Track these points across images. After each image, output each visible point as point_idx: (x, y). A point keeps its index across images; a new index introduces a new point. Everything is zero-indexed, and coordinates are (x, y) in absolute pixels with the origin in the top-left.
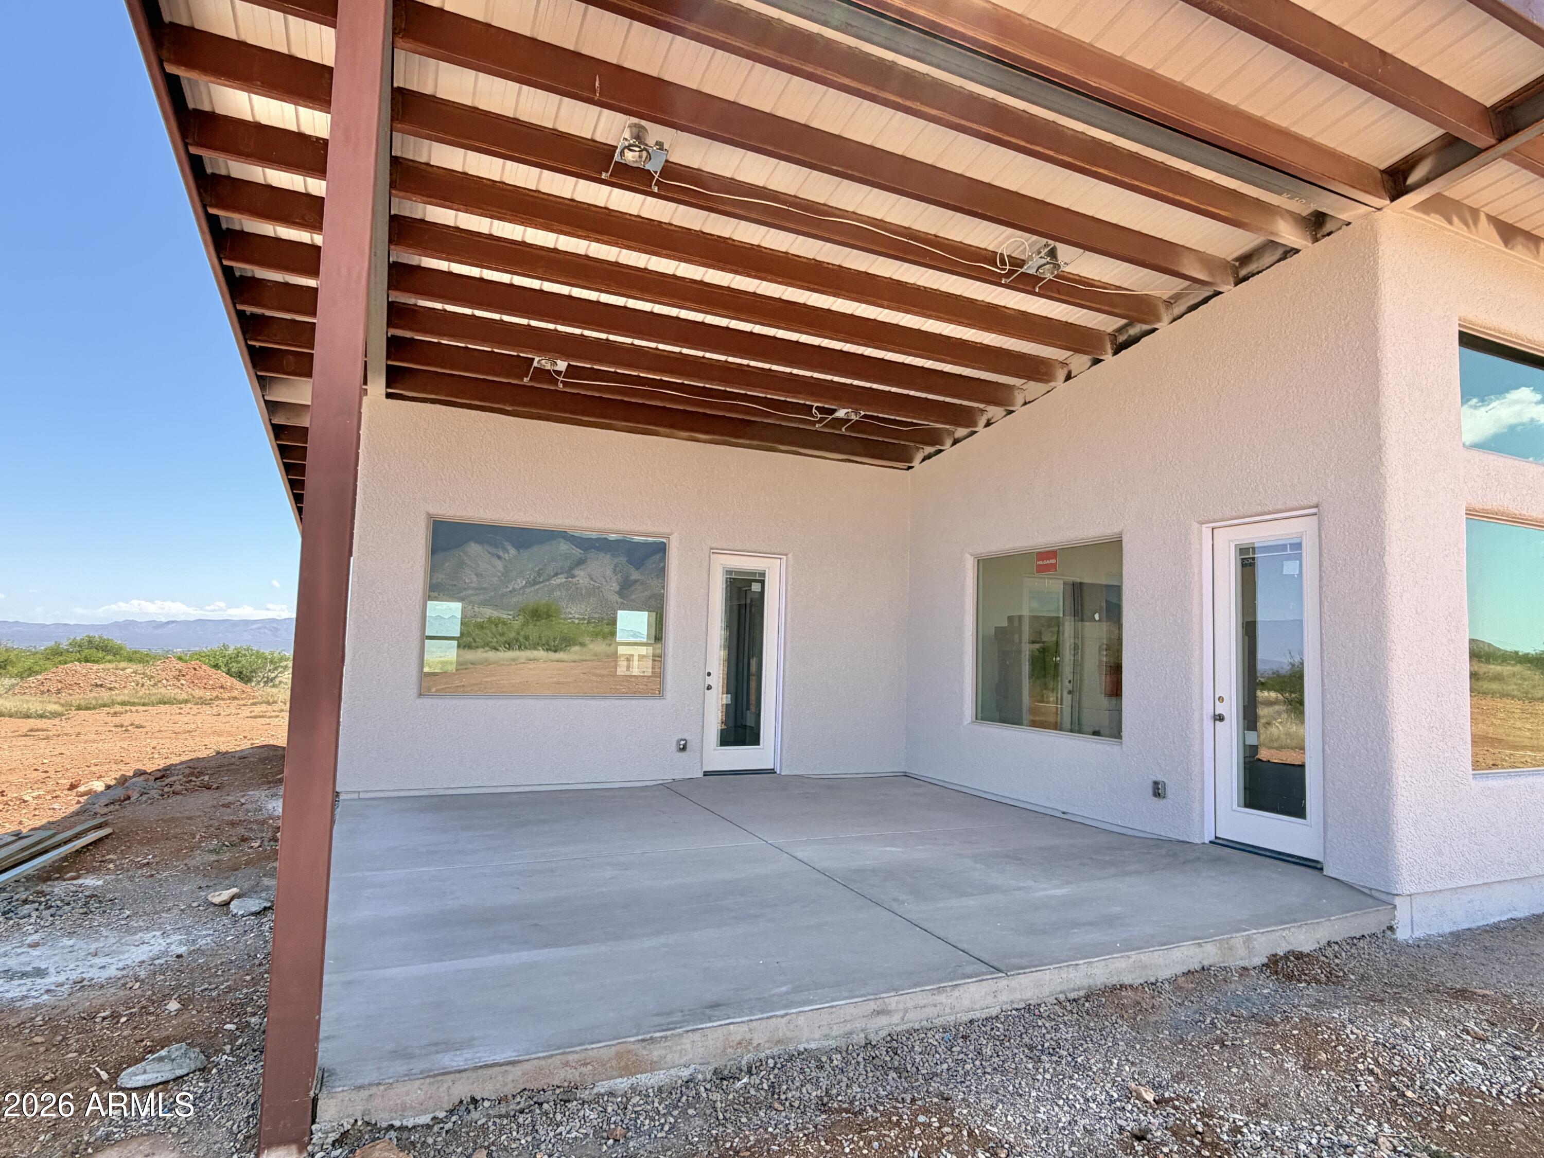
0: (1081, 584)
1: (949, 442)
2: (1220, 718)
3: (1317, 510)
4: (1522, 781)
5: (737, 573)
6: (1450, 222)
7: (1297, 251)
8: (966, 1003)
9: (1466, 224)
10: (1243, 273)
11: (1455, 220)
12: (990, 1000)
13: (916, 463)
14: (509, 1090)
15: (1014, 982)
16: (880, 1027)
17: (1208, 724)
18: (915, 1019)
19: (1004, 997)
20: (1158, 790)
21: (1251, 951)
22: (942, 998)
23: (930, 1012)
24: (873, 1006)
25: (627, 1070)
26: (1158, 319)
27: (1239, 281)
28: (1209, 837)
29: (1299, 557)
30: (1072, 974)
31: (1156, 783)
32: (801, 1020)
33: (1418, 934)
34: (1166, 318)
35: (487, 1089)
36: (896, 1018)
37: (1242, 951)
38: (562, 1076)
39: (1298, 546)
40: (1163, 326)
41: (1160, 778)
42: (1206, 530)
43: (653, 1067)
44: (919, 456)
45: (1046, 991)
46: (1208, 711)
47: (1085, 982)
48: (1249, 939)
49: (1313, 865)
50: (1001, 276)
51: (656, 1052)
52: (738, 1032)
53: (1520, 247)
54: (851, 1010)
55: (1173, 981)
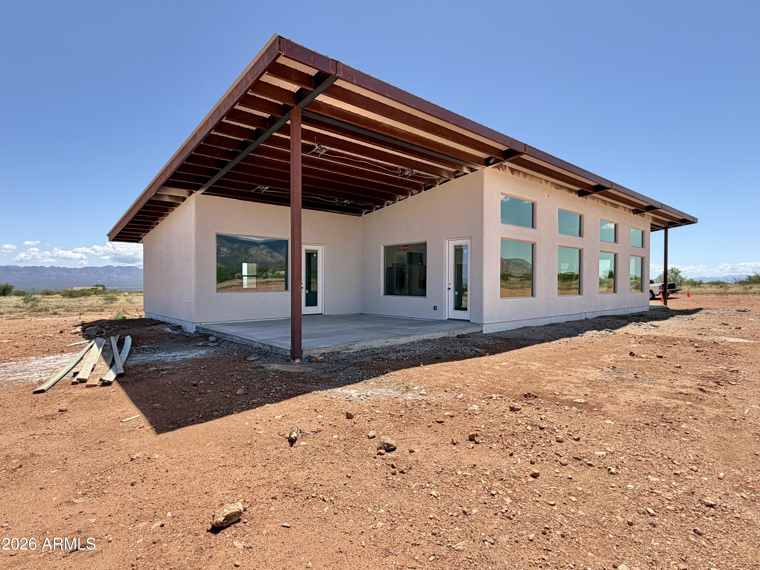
0: (412, 253)
1: (375, 209)
2: (449, 289)
3: (470, 238)
4: (511, 300)
5: (309, 250)
6: (499, 170)
7: (467, 174)
8: (402, 341)
9: (503, 170)
10: (456, 175)
11: (501, 169)
12: (405, 341)
13: (363, 215)
14: (329, 352)
15: (410, 338)
16: (387, 344)
17: (447, 290)
18: (393, 343)
19: (408, 341)
20: (435, 308)
21: (454, 334)
22: (397, 340)
23: (395, 342)
24: (386, 341)
25: (347, 350)
26: (436, 184)
27: (456, 177)
28: (447, 318)
29: (467, 249)
30: (420, 337)
31: (434, 306)
32: (374, 343)
33: (487, 332)
34: (438, 184)
35: (326, 352)
36: (389, 343)
37: (452, 334)
38: (338, 350)
39: (467, 246)
40: (437, 186)
41: (435, 305)
42: (447, 241)
43: (351, 349)
44: (364, 212)
45: (416, 340)
46: (447, 288)
47: (422, 338)
48: (453, 332)
49: (469, 321)
50: (398, 174)
51: (351, 347)
52: (364, 344)
53: (515, 174)
54: (382, 341)
55: (439, 339)
